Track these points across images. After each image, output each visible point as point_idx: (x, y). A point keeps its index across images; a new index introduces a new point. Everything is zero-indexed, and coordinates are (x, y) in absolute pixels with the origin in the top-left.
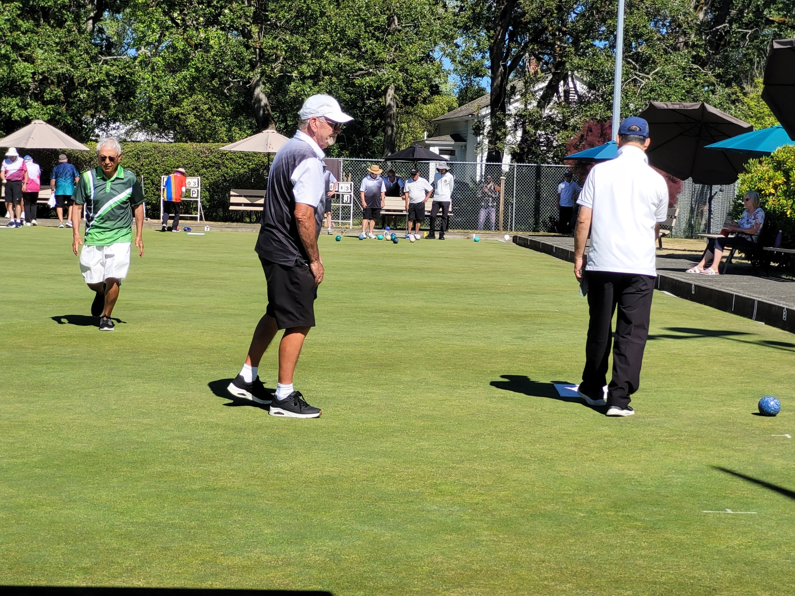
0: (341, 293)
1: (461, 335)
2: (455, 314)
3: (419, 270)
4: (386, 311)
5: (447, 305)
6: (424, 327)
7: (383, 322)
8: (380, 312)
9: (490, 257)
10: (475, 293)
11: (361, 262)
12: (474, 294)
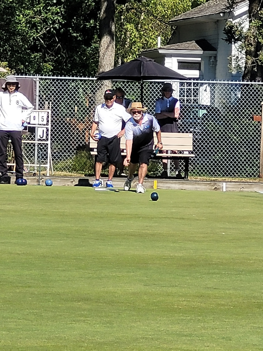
0: (27, 273)
1: (190, 335)
2: (185, 303)
3: (141, 237)
4: (86, 300)
5: (174, 290)
6: (139, 323)
7: (82, 315)
8: (79, 301)
9: (244, 217)
10: (217, 271)
11: (60, 225)
12: (214, 273)
